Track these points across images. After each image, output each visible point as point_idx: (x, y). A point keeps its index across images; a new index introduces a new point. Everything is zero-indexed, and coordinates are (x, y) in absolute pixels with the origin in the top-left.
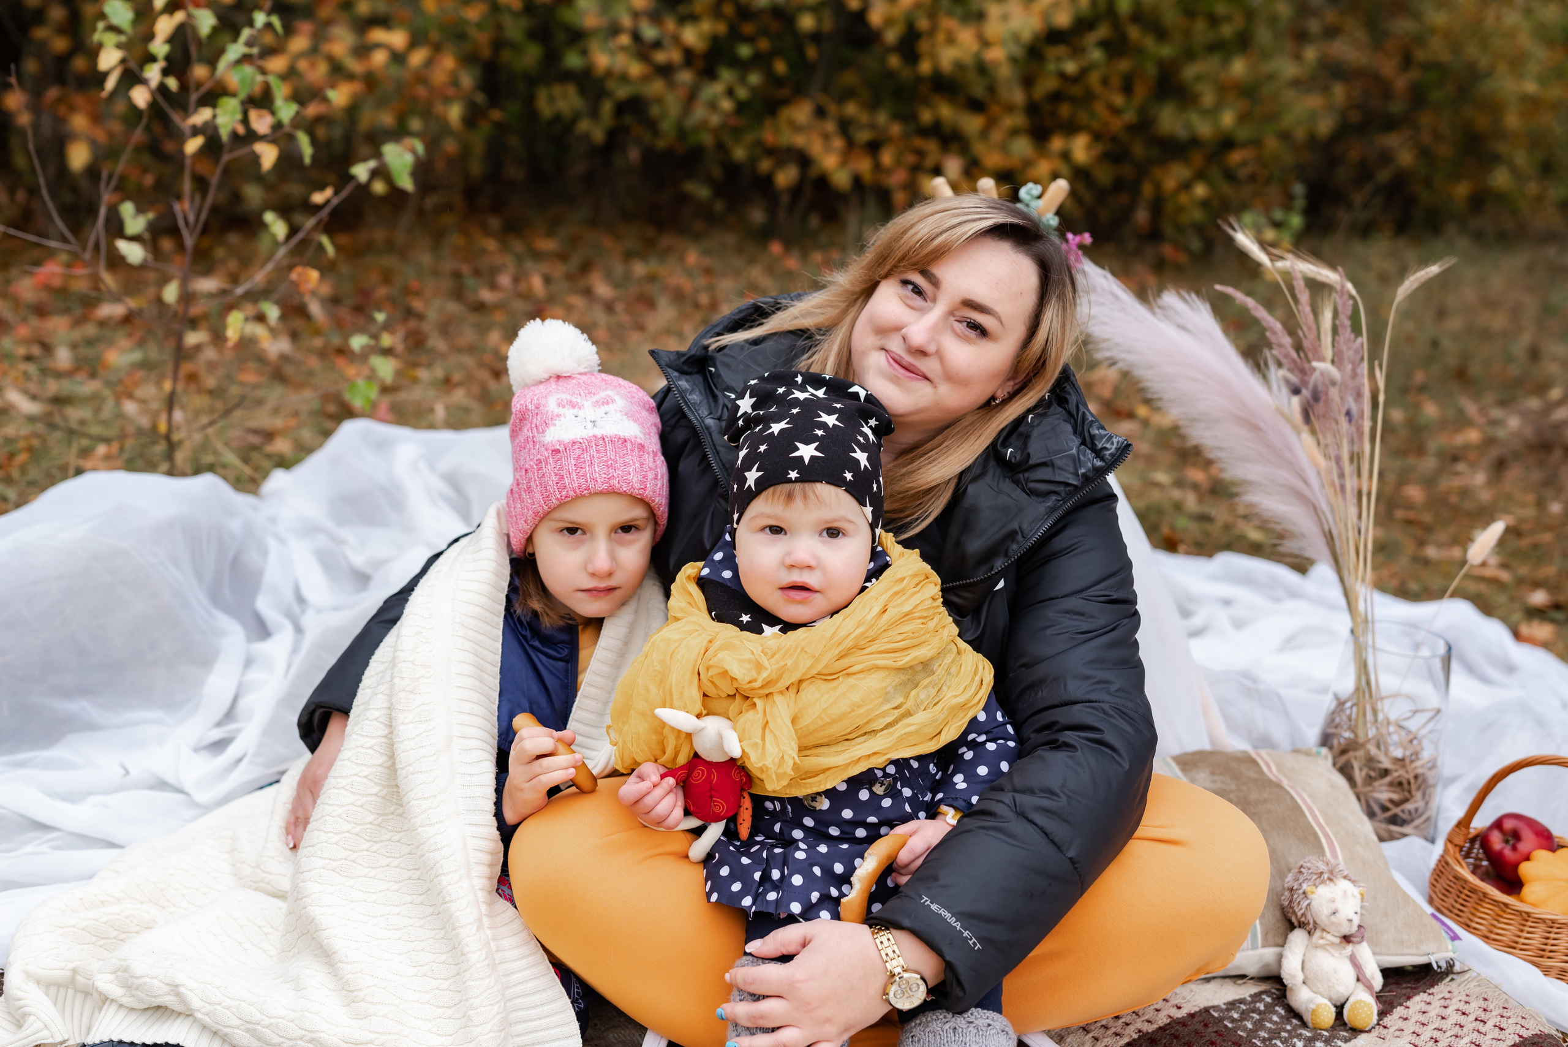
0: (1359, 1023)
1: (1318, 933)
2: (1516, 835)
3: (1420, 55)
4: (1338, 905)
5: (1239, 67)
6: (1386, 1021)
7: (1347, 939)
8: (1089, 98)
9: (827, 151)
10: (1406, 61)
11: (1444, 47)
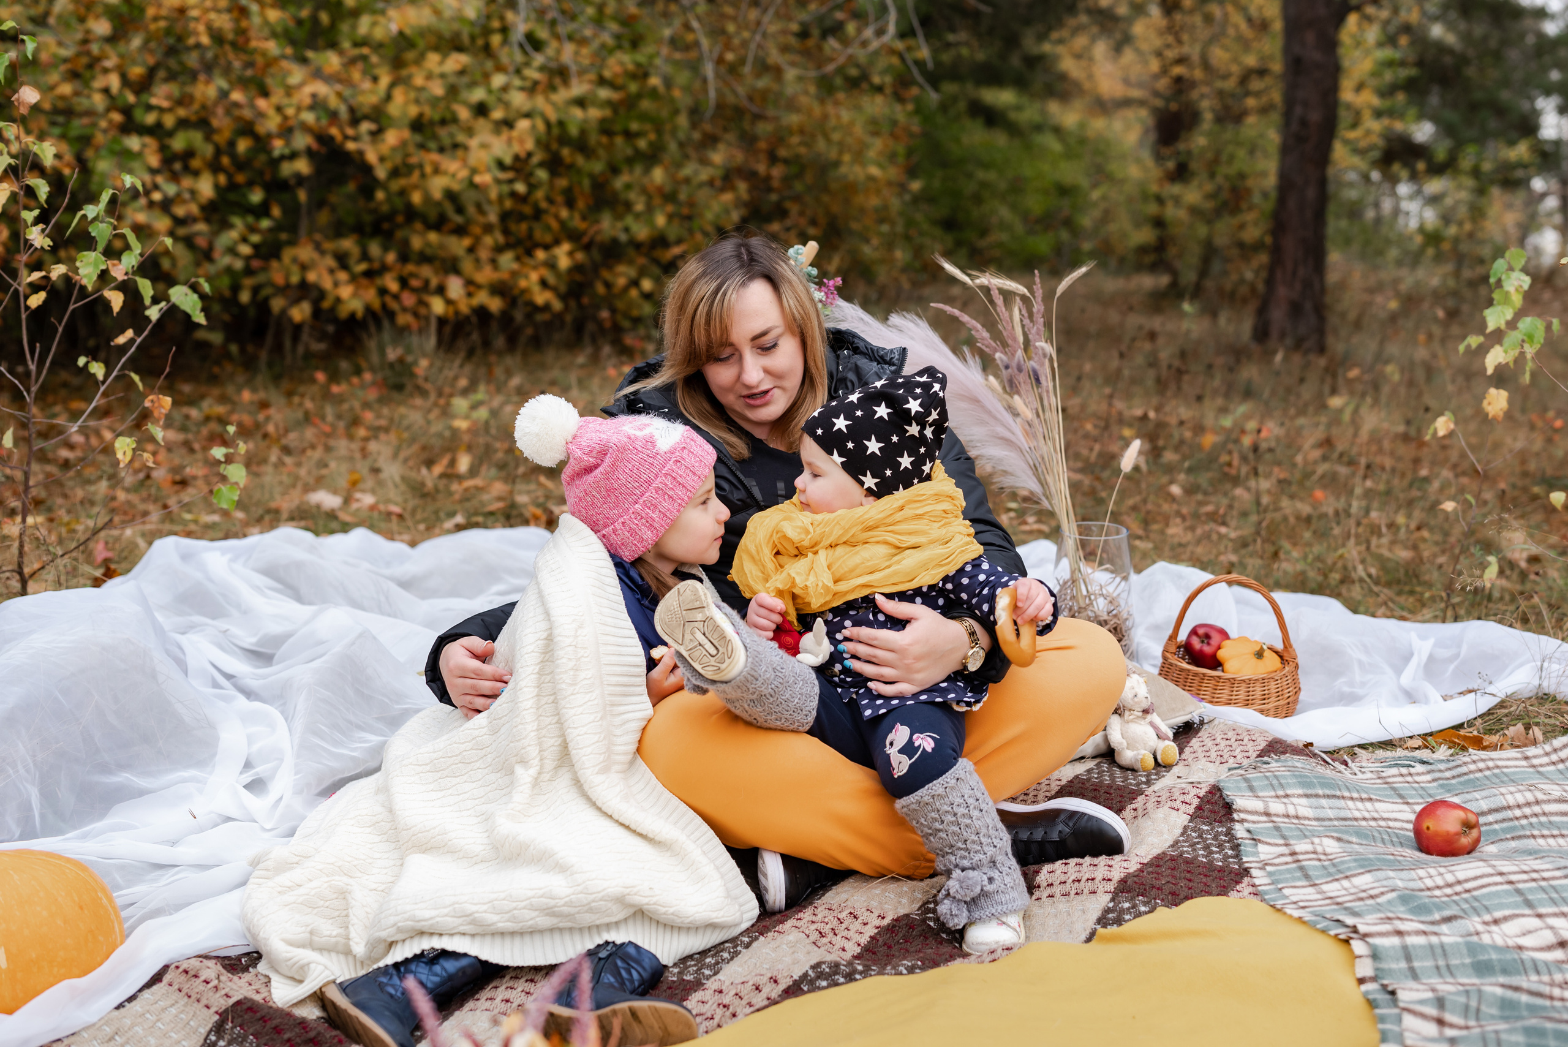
0: (1169, 761)
1: (1127, 713)
2: (1207, 636)
3: (783, 153)
4: (1137, 690)
5: (658, 175)
6: (1184, 756)
7: (1146, 712)
8: (538, 214)
9: (336, 284)
10: (773, 158)
11: (801, 144)
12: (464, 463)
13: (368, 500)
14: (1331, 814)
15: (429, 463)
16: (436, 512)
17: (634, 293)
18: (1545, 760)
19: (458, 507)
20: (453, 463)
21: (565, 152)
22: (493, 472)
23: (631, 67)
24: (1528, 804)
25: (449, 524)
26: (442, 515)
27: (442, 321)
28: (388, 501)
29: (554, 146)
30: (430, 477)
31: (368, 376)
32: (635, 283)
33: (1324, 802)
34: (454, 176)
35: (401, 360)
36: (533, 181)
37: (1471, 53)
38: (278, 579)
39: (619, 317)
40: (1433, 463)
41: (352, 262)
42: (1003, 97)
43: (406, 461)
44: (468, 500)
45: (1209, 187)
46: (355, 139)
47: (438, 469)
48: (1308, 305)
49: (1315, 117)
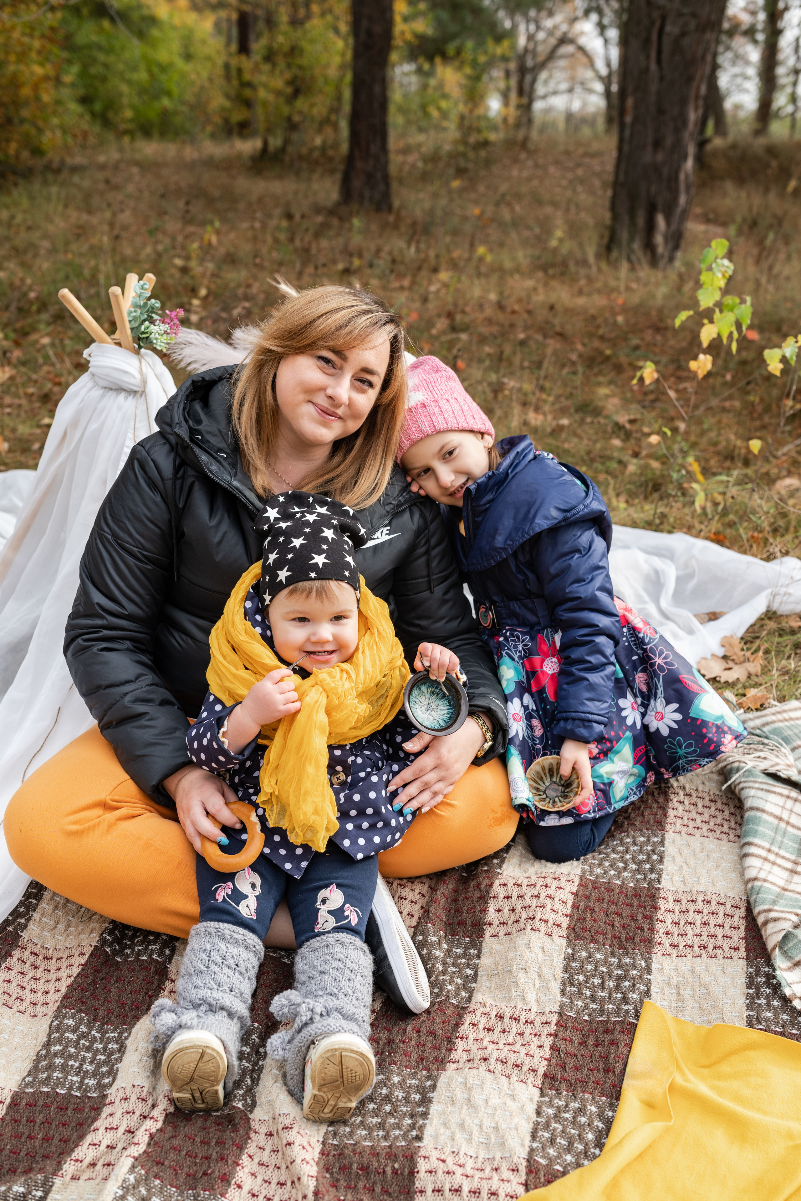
48: (379, 175)
49: (377, 29)
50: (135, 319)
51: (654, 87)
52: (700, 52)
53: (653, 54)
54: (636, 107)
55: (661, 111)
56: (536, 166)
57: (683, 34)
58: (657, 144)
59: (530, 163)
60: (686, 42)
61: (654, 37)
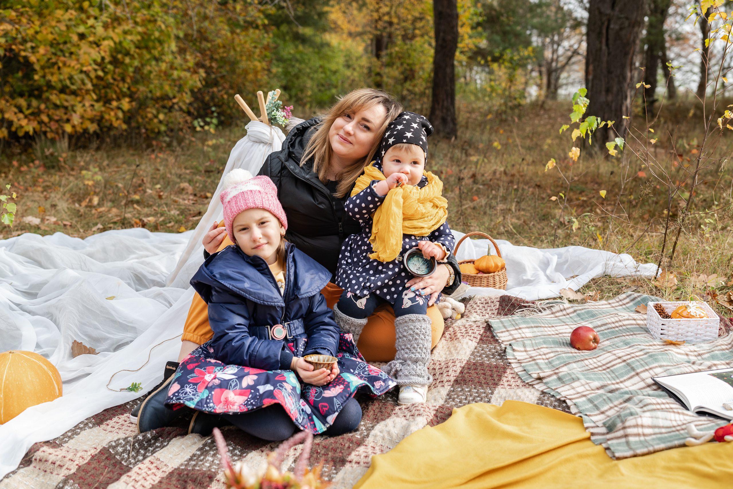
8: (109, 85)
9: (19, 120)
10: (212, 59)
11: (224, 52)
12: (96, 200)
13: (53, 219)
14: (539, 334)
15: (80, 201)
16: (87, 224)
17: (156, 121)
18: (617, 304)
19: (98, 220)
20: (91, 201)
21: (120, 56)
22: (110, 204)
23: (148, 17)
24: (617, 322)
25: (94, 229)
26: (91, 224)
27: (71, 136)
28: (62, 220)
29: (115, 54)
30: (82, 208)
31: (37, 162)
32: (156, 117)
33: (535, 329)
34: (73, 67)
35: (52, 155)
36: (106, 70)
37: (503, 11)
38: (30, 258)
39: (149, 132)
40: (518, 183)
41: (24, 110)
42: (307, 31)
43: (67, 200)
44: (101, 217)
45: (401, 69)
46: (24, 50)
47: (84, 204)
48: (449, 119)
49: (449, 37)
50: (269, 108)
51: (605, 59)
52: (632, 38)
53: (604, 41)
54: (595, 70)
55: (610, 72)
56: (550, 118)
57: (621, 29)
58: (608, 91)
59: (546, 116)
60: (623, 33)
61: (604, 31)
